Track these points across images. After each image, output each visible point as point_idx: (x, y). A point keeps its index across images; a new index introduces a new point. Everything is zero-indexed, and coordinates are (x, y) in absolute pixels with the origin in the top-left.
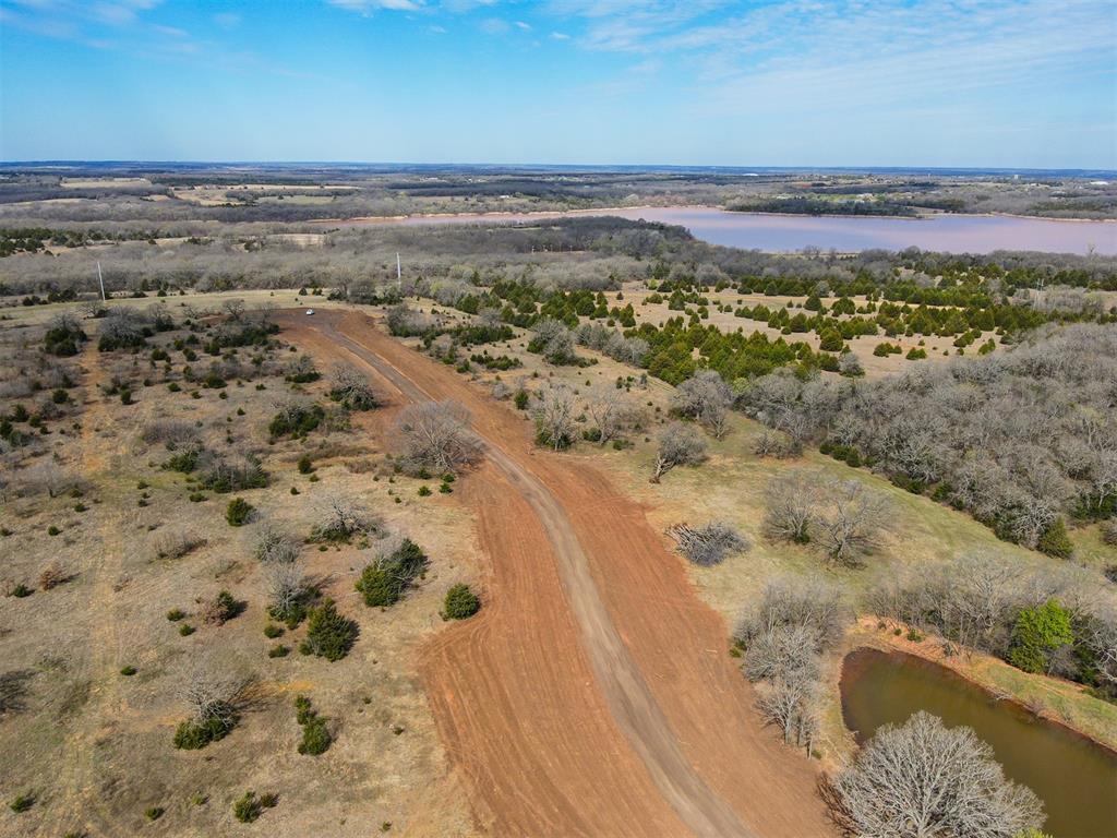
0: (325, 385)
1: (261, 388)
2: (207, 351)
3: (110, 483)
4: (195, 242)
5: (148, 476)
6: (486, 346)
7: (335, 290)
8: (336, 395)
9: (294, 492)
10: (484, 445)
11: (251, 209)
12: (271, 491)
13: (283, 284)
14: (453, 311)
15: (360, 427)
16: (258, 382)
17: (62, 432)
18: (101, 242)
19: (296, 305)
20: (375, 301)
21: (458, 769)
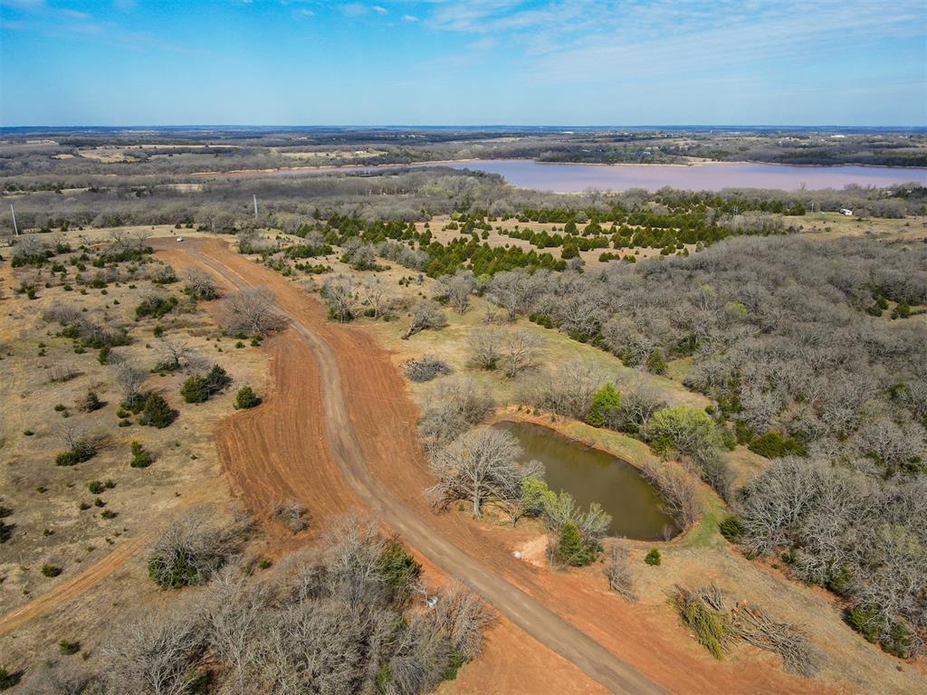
0: (181, 285)
1: (133, 287)
2: (95, 265)
3: (19, 344)
4: (94, 190)
5: (45, 341)
6: (310, 259)
7: (203, 225)
8: (188, 291)
9: (148, 346)
10: (290, 320)
11: (144, 164)
12: (132, 348)
13: (163, 221)
14: (292, 237)
15: (203, 310)
16: (131, 283)
18: (15, 192)
19: (171, 235)
20: (234, 231)
21: (227, 473)
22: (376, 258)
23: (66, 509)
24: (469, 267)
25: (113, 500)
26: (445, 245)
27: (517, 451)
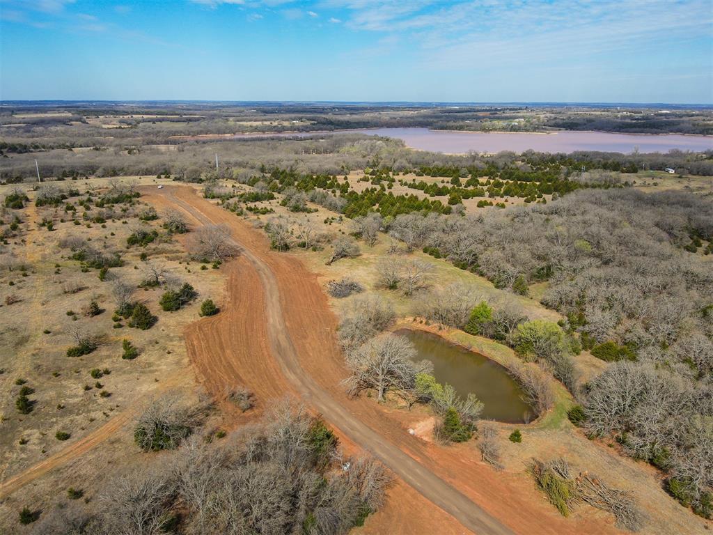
0: (160, 222)
1: (125, 223)
2: (97, 205)
3: (41, 265)
4: (97, 149)
5: (60, 263)
6: (257, 203)
7: (178, 176)
8: (166, 226)
9: (136, 268)
10: (241, 249)
11: (134, 130)
12: (124, 269)
13: (147, 172)
14: (244, 186)
15: (177, 241)
16: (124, 220)
17: (16, 243)
18: (39, 150)
19: (154, 183)
20: (200, 181)
21: (193, 365)
22: (307, 203)
23: (74, 389)
24: (378, 211)
25: (109, 383)
26: (360, 193)
27: (412, 352)
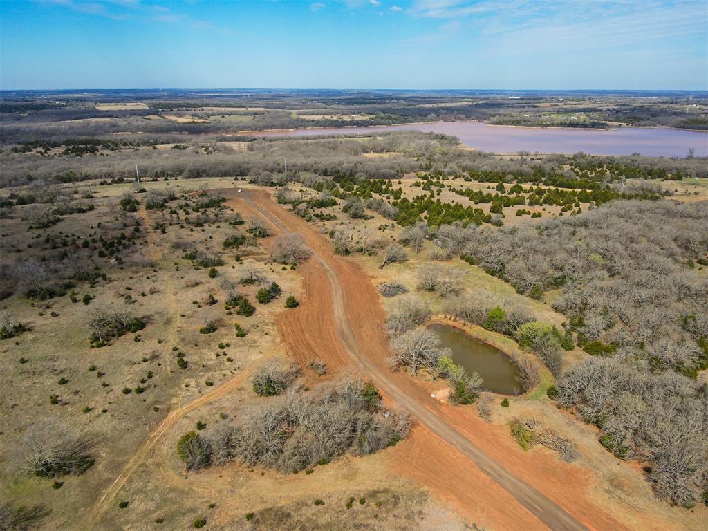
0: (246, 226)
1: (219, 227)
2: (194, 210)
3: (163, 263)
7: (253, 178)
8: (251, 231)
9: (233, 267)
10: (312, 252)
12: (225, 267)
14: (310, 190)
15: (260, 244)
16: (218, 224)
17: (141, 244)
20: (272, 185)
22: (365, 209)
23: (210, 356)
24: (425, 218)
25: (231, 352)
26: (411, 200)
27: (437, 342)
